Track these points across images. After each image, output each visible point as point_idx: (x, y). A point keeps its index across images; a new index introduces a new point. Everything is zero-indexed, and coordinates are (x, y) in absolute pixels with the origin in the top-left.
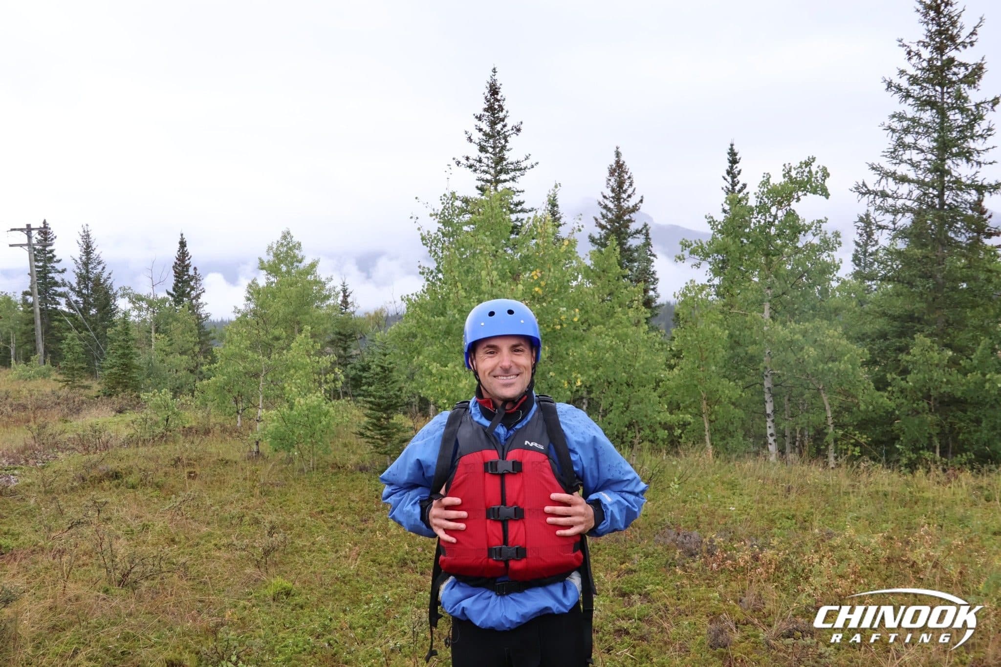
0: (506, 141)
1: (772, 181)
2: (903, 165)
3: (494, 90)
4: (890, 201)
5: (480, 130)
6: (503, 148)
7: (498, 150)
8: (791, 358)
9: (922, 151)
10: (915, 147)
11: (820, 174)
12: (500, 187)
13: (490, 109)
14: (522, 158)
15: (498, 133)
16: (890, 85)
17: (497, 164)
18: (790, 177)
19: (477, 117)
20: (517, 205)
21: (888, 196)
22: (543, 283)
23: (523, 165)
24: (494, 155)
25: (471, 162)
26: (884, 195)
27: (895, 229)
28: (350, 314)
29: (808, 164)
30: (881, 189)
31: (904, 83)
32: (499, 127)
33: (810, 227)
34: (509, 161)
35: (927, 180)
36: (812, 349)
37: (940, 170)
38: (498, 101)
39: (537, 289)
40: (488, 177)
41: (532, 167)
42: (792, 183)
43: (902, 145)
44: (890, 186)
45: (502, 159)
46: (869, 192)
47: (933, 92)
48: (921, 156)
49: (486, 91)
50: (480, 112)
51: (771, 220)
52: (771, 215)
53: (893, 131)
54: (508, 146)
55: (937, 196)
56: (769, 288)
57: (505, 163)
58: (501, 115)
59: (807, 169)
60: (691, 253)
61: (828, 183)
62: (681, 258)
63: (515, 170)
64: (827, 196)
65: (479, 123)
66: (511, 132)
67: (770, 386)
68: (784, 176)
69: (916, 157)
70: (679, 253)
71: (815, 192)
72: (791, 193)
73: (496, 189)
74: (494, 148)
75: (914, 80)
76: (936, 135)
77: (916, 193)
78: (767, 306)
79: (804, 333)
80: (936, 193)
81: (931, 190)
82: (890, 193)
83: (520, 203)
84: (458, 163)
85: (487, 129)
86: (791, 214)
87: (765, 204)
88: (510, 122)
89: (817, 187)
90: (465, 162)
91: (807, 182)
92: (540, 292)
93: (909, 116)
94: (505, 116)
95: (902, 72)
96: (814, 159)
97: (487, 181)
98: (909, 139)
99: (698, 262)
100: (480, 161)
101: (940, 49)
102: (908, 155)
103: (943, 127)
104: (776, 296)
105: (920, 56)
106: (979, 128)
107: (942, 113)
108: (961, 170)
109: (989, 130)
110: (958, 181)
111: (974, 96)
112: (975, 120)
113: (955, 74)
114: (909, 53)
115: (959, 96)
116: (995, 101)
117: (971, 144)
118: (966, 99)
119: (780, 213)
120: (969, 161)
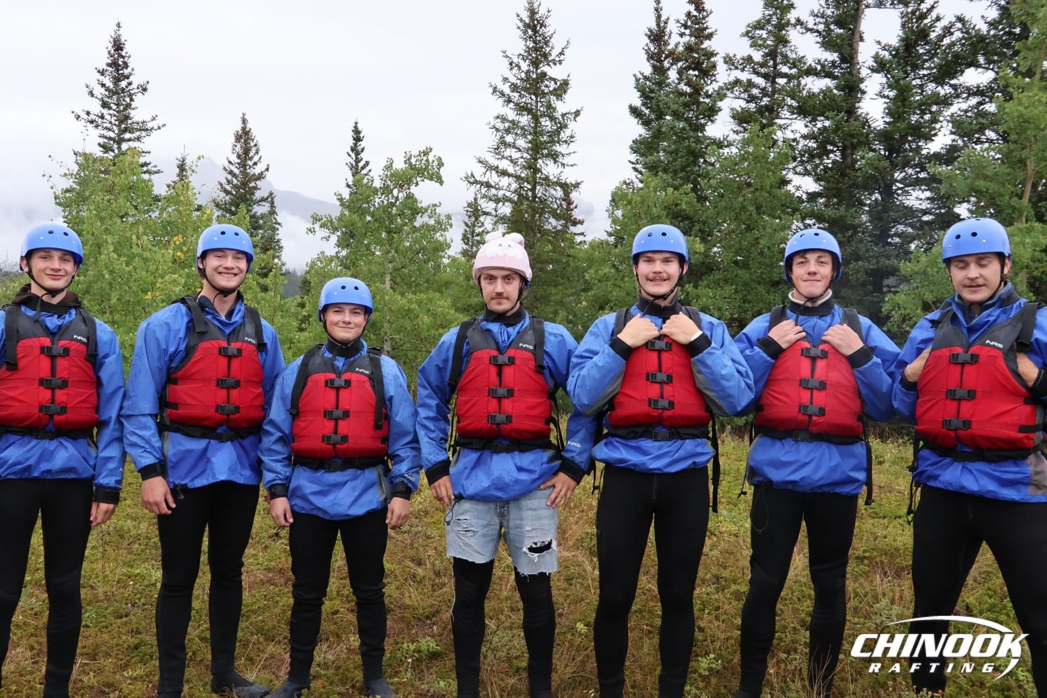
0: (132, 100)
1: (394, 166)
2: (504, 161)
3: (118, 46)
4: (493, 191)
5: (103, 85)
6: (128, 106)
7: (122, 108)
8: (408, 325)
9: (520, 150)
10: (513, 146)
11: (436, 163)
12: (124, 146)
13: (114, 64)
14: (148, 118)
15: (123, 90)
16: (495, 90)
17: (121, 122)
18: (410, 164)
19: (99, 72)
20: (143, 165)
21: (491, 186)
22: (185, 249)
23: (149, 125)
24: (118, 112)
25: (92, 117)
26: (488, 185)
27: (496, 216)
29: (426, 153)
30: (486, 180)
31: (506, 89)
32: (123, 84)
33: (426, 210)
34: (135, 120)
35: (523, 175)
36: (426, 317)
37: (532, 167)
38: (123, 57)
39: (179, 254)
40: (112, 135)
41: (159, 128)
42: (412, 169)
43: (503, 143)
44: (493, 178)
45: (127, 117)
46: (476, 182)
47: (529, 99)
48: (518, 155)
49: (110, 46)
50: (102, 66)
51: (393, 201)
52: (393, 196)
53: (497, 130)
54: (134, 105)
55: (531, 190)
56: (390, 262)
57: (130, 122)
58: (126, 72)
59: (425, 158)
60: (321, 227)
61: (443, 172)
62: (311, 231)
63: (138, 130)
64: (441, 183)
65: (101, 78)
66: (136, 91)
67: (389, 349)
68: (405, 162)
69: (515, 155)
70: (310, 226)
71: (431, 179)
72: (411, 178)
73: (119, 148)
74: (118, 105)
75: (514, 88)
76: (530, 137)
77: (514, 186)
78: (388, 278)
79: (419, 303)
80: (530, 187)
81: (526, 184)
82: (493, 184)
83: (146, 164)
84: (78, 117)
85: (109, 83)
86: (410, 197)
87: (388, 186)
88: (136, 80)
89: (433, 174)
90: (86, 117)
91: (425, 169)
92: (183, 257)
93: (510, 119)
94: (131, 74)
95: (505, 80)
96: (431, 149)
97: (110, 139)
98: (509, 139)
99: (327, 235)
100: (102, 117)
101: (536, 64)
102: (509, 152)
103: (537, 131)
104: (396, 270)
105: (519, 68)
106: (564, 135)
107: (536, 119)
108: (549, 169)
109: (572, 137)
110: (547, 178)
111: (561, 107)
112: (561, 128)
113: (547, 86)
114: (511, 64)
115: (549, 106)
116: (577, 113)
117: (558, 148)
118: (554, 109)
119: (401, 195)
120: (555, 162)
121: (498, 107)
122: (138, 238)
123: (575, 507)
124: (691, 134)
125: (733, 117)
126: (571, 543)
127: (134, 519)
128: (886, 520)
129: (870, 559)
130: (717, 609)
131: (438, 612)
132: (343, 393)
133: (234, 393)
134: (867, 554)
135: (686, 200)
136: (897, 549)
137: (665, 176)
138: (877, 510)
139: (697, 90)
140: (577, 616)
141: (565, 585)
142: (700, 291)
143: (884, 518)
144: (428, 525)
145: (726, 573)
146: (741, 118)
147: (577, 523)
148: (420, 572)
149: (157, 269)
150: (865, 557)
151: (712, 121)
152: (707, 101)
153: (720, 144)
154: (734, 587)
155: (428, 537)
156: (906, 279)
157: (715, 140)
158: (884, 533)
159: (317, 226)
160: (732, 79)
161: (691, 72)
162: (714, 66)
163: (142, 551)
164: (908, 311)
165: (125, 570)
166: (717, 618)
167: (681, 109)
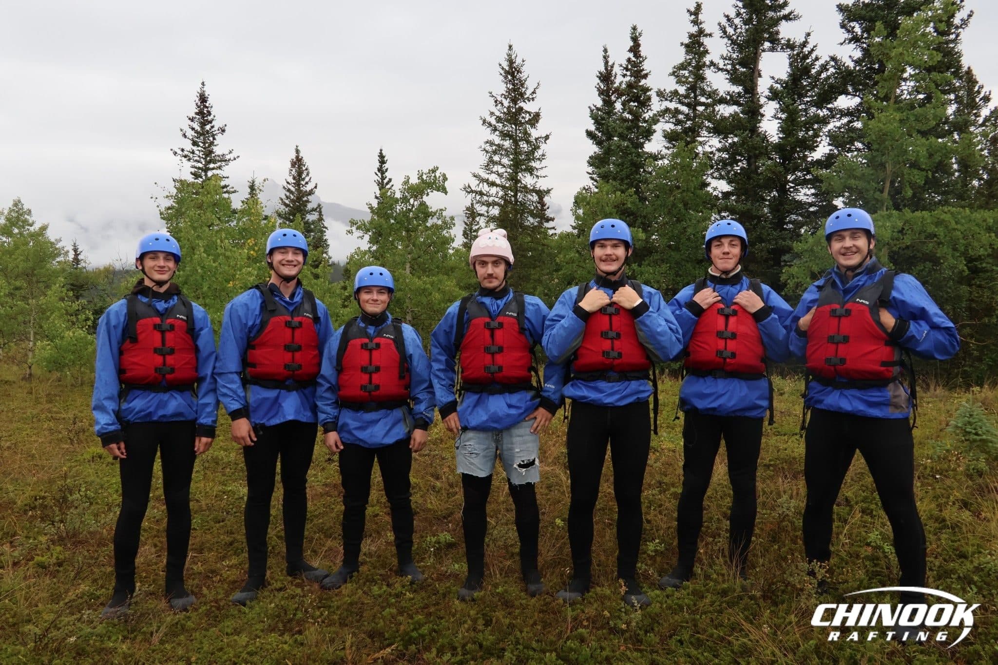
0: (214, 139)
1: (411, 181)
2: (493, 175)
3: (203, 99)
4: (485, 198)
5: (193, 129)
6: (212, 143)
7: (207, 145)
8: (424, 300)
9: (505, 167)
10: (499, 163)
11: (441, 178)
12: (210, 174)
13: (200, 113)
14: (226, 152)
15: (207, 132)
16: (484, 122)
17: (207, 156)
18: (422, 179)
19: (190, 119)
20: (223, 187)
23: (227, 157)
24: (204, 148)
25: (186, 153)
26: (481, 193)
27: (488, 216)
28: (81, 269)
29: (434, 171)
30: (479, 189)
31: (493, 122)
32: (208, 127)
33: (435, 213)
34: (217, 154)
35: (507, 185)
36: (437, 294)
37: (514, 179)
38: (207, 107)
39: (252, 252)
40: (200, 165)
41: (235, 159)
42: (423, 183)
43: (492, 161)
44: (485, 188)
45: (211, 152)
46: (472, 191)
47: (510, 128)
48: (503, 170)
49: (197, 99)
50: (192, 115)
51: (410, 207)
52: (410, 204)
53: (487, 152)
54: (216, 142)
55: (513, 196)
56: (409, 254)
57: (213, 155)
58: (210, 118)
59: (433, 175)
60: (357, 229)
61: (447, 184)
62: (350, 232)
63: (219, 161)
64: (446, 193)
65: (192, 124)
66: (217, 132)
68: (419, 178)
69: (501, 170)
70: (349, 228)
71: (438, 191)
72: (423, 190)
73: (206, 175)
74: (204, 143)
75: (499, 120)
76: (511, 157)
77: (501, 193)
78: (408, 266)
79: (432, 284)
80: (512, 194)
81: (509, 192)
82: (485, 193)
83: (226, 186)
84: (175, 153)
85: (198, 128)
86: (423, 204)
87: (406, 196)
88: (217, 124)
89: (440, 186)
90: (181, 153)
91: (433, 183)
92: (255, 254)
93: (497, 143)
94: (213, 120)
95: (492, 114)
96: (438, 168)
97: (199, 168)
98: (496, 158)
99: (362, 235)
100: (193, 152)
101: (514, 101)
102: (496, 168)
103: (517, 152)
104: (414, 259)
105: (502, 104)
106: (538, 154)
107: (516, 143)
108: (527, 180)
109: (543, 155)
110: (525, 187)
111: (534, 133)
112: (535, 149)
113: (523, 118)
114: (496, 102)
115: (526, 133)
116: (547, 137)
117: (533, 164)
118: (530, 135)
119: (416, 203)
120: (531, 174)
121: (487, 134)
122: (222, 241)
123: (553, 433)
124: (633, 150)
125: (665, 137)
126: (550, 460)
127: (225, 450)
128: (786, 437)
129: (774, 466)
130: (661, 506)
131: (452, 513)
132: (374, 353)
133: (298, 355)
134: (772, 463)
135: (630, 200)
136: (794, 458)
137: (614, 183)
138: (779, 430)
139: (637, 117)
140: (556, 514)
141: (547, 491)
142: (643, 268)
143: (785, 435)
144: (442, 449)
145: (666, 480)
146: (670, 137)
147: (554, 445)
148: (438, 484)
149: (236, 264)
150: (771, 465)
151: (649, 141)
152: (645, 125)
153: (655, 157)
154: (672, 490)
155: (443, 459)
156: (798, 256)
157: (651, 154)
158: (785, 446)
159: (354, 228)
160: (663, 108)
161: (632, 104)
162: (649, 99)
163: (233, 473)
164: (800, 280)
165: (220, 488)
166: (660, 513)
167: (625, 132)
